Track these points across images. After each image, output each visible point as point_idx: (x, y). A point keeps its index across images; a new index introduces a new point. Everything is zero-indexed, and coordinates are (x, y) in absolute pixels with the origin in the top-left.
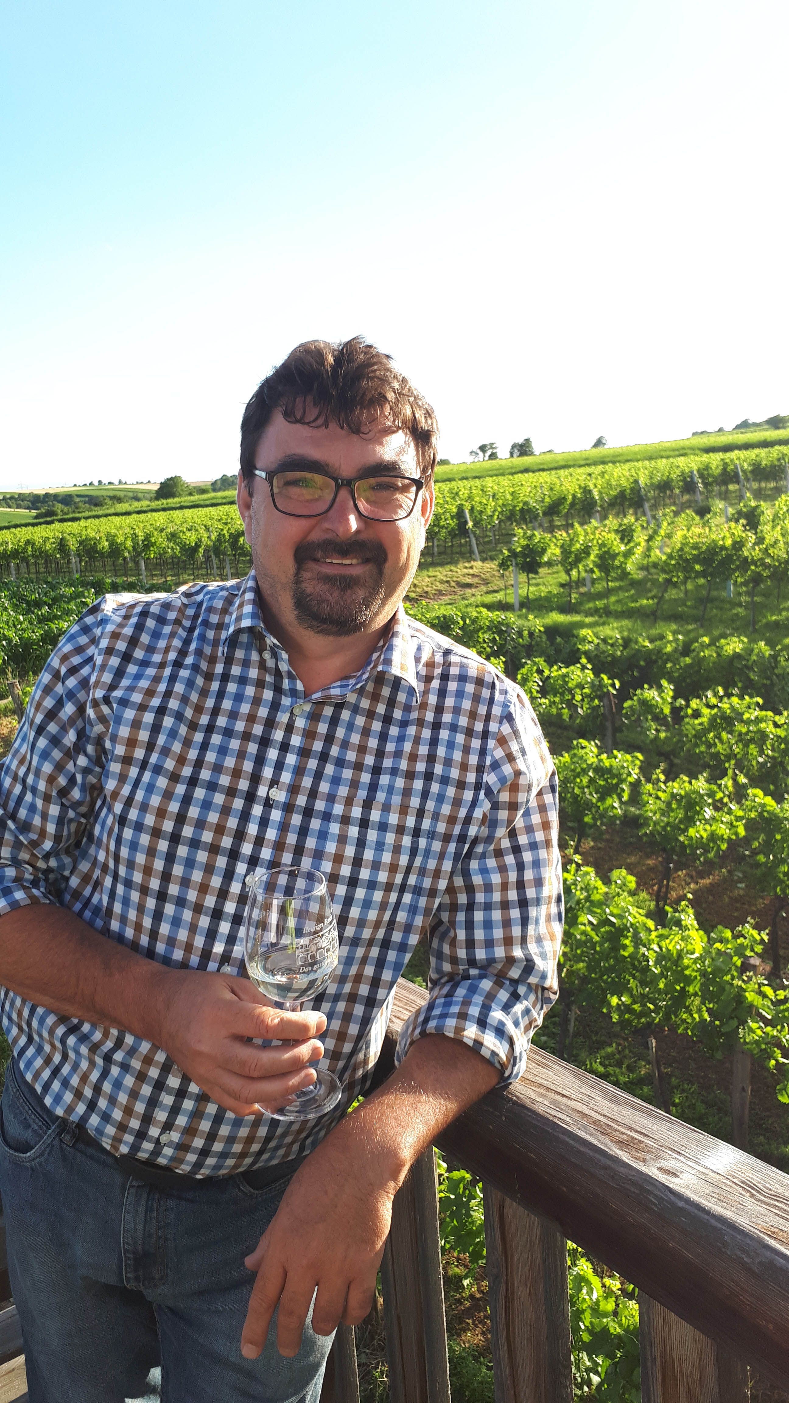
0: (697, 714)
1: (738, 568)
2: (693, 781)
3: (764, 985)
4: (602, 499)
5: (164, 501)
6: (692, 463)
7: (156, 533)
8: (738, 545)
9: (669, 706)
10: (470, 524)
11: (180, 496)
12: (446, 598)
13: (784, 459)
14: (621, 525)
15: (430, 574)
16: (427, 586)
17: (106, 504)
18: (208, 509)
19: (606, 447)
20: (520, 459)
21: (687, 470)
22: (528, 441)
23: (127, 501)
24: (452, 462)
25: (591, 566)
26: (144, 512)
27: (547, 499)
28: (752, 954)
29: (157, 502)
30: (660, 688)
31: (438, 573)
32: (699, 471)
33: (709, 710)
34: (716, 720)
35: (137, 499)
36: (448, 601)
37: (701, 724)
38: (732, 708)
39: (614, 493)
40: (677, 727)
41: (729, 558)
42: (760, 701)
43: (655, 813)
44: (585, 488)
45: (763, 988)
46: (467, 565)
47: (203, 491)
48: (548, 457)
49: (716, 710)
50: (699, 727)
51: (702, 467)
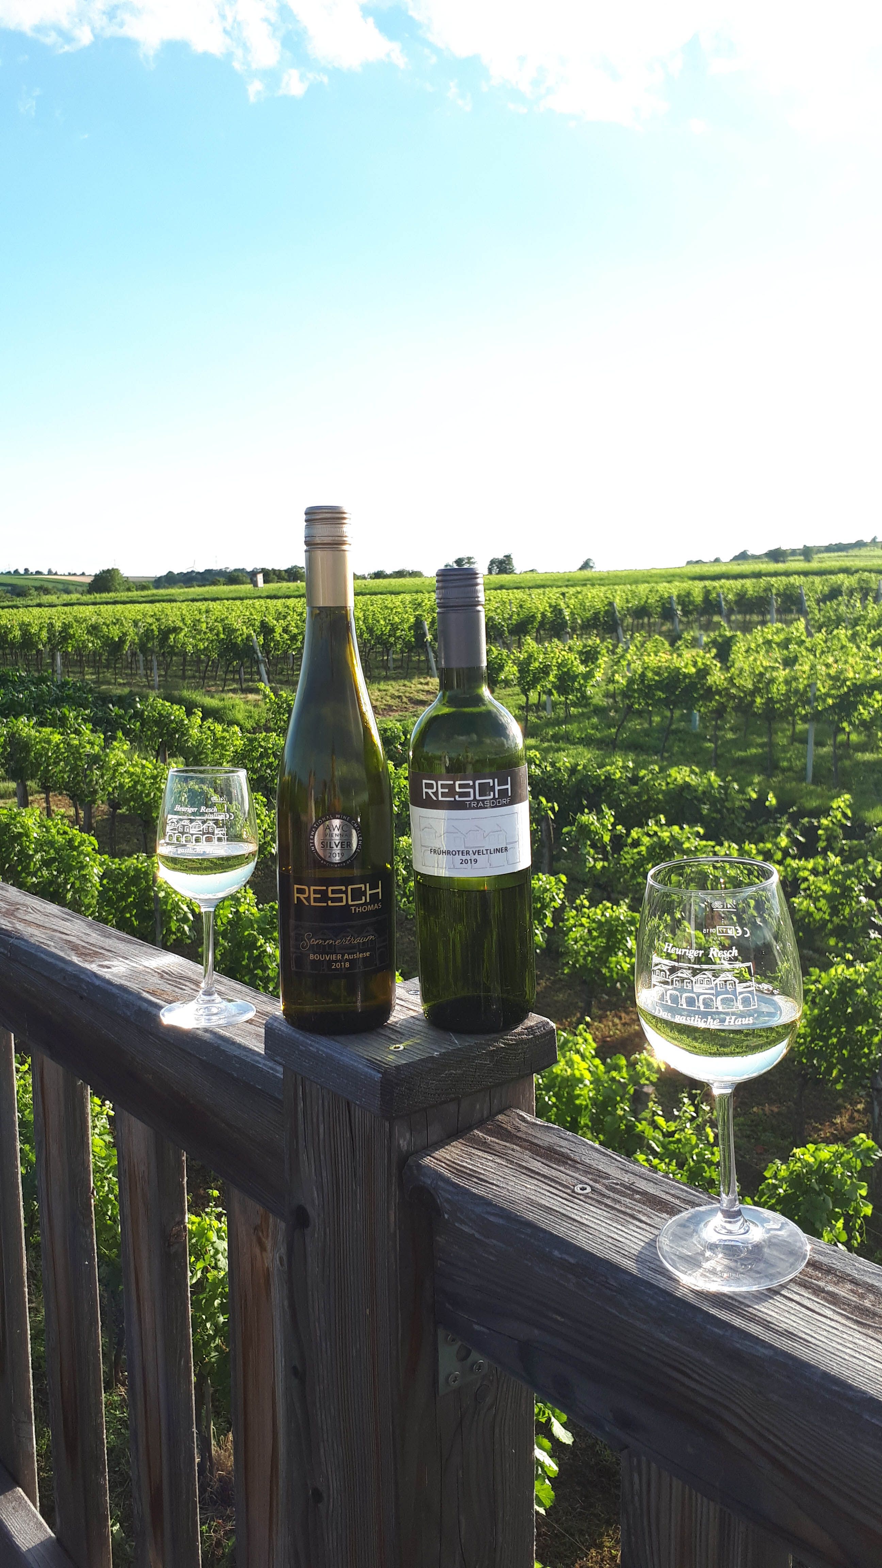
0: (636, 843)
1: (702, 697)
2: (615, 907)
3: (659, 1115)
4: (574, 620)
5: (98, 595)
6: (674, 589)
7: (75, 624)
8: (703, 672)
9: (609, 834)
10: (429, 637)
11: (116, 590)
12: (396, 714)
13: (770, 590)
14: (585, 646)
15: (381, 687)
16: (377, 700)
17: (30, 594)
18: (143, 605)
19: (593, 570)
20: (499, 576)
21: (666, 595)
22: (508, 557)
23: (55, 593)
24: (425, 574)
25: (549, 686)
26: (72, 604)
27: (515, 617)
28: (647, 1082)
29: (89, 596)
30: (600, 814)
31: (390, 687)
32: (679, 596)
33: (648, 839)
34: (654, 848)
35: (68, 592)
36: (398, 718)
37: (639, 853)
38: (672, 837)
39: (588, 615)
40: (615, 856)
41: (692, 687)
42: (701, 831)
43: (576, 942)
44: (555, 607)
45: (656, 1118)
46: (422, 680)
47: (143, 587)
48: (529, 576)
49: (655, 839)
50: (637, 857)
51: (683, 593)
